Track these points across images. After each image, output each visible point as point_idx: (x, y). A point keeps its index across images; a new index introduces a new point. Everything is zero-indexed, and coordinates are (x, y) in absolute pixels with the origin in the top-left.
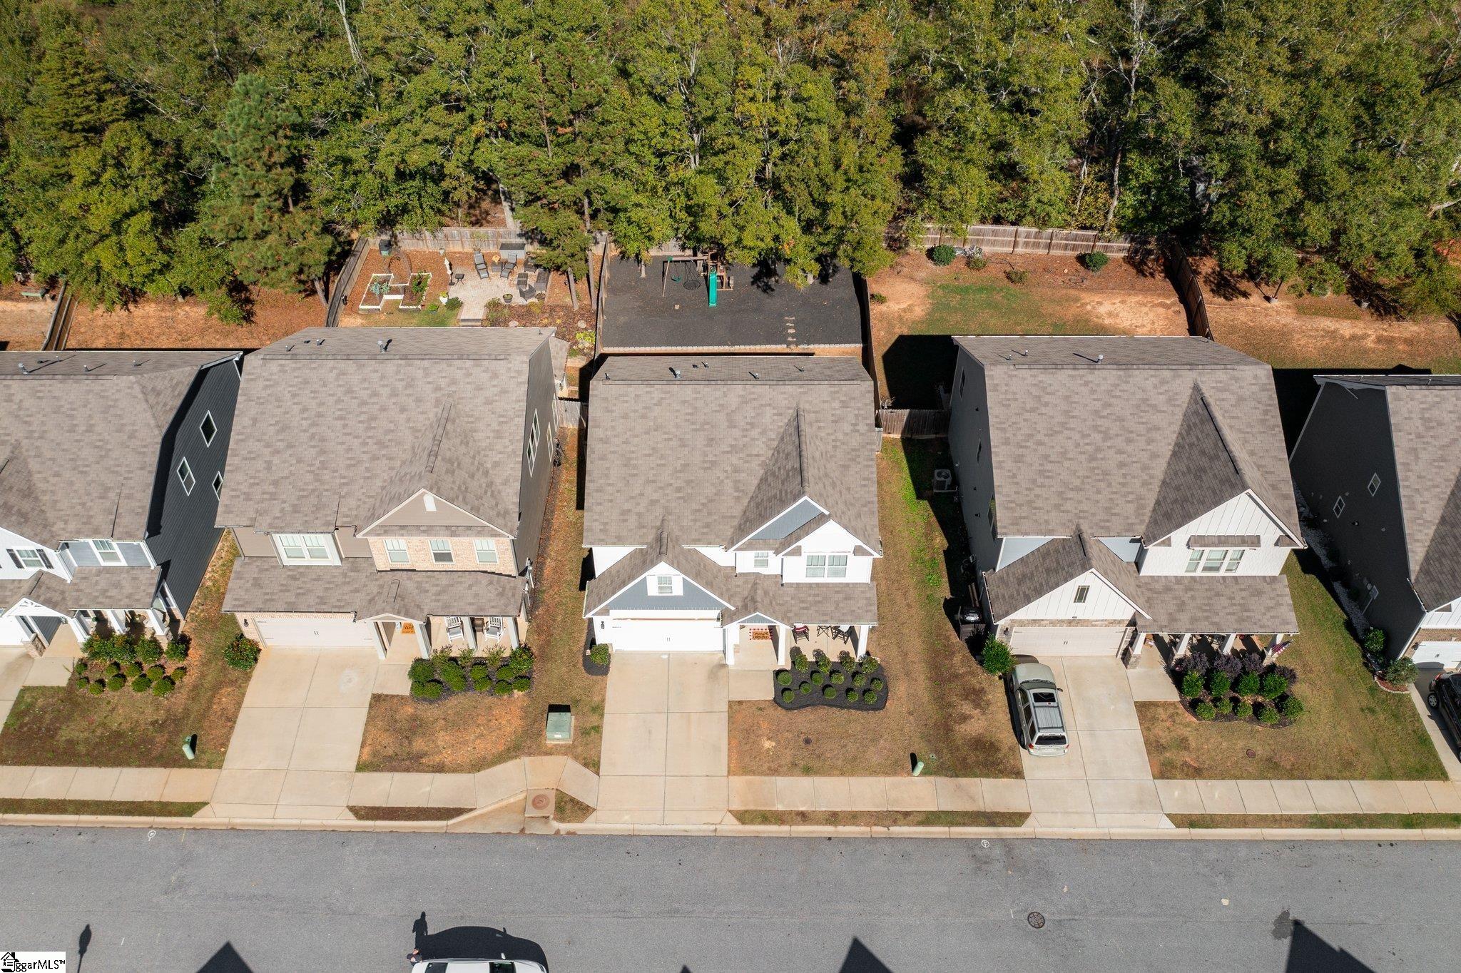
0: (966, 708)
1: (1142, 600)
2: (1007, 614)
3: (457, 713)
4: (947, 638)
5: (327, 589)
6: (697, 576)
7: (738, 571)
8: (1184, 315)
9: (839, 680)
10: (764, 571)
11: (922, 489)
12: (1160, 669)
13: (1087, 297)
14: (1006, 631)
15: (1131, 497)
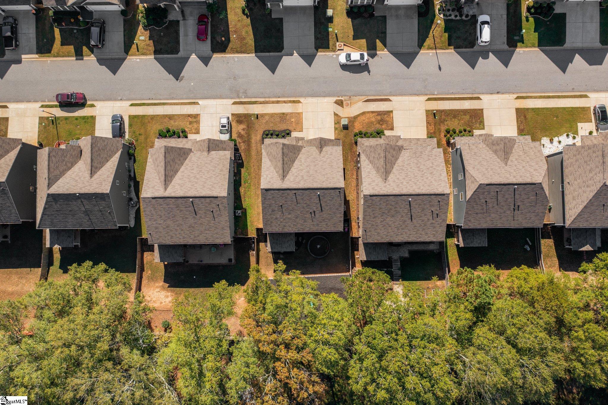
3: (371, 126)
15: (192, 161)
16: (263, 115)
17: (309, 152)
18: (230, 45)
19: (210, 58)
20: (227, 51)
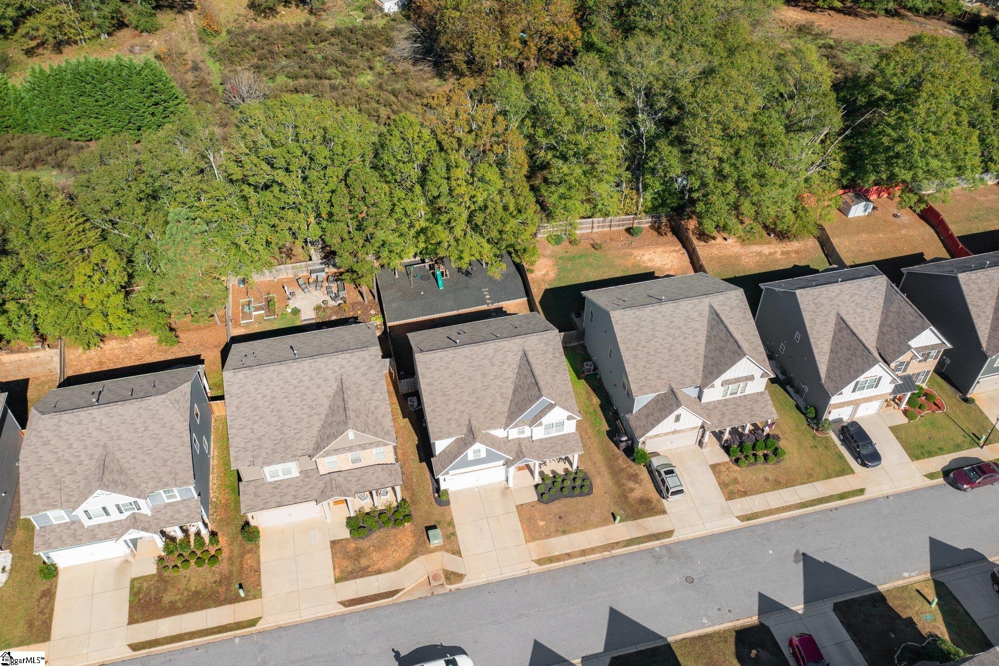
0: (632, 485)
1: (705, 416)
2: (644, 435)
3: (379, 542)
4: (613, 451)
5: (296, 491)
6: (493, 446)
7: (510, 438)
8: (686, 255)
9: (568, 483)
10: (522, 436)
11: (579, 373)
12: (717, 446)
13: (636, 252)
14: (644, 443)
15: (691, 366)
16: (604, 523)
17: (492, 419)
18: (732, 648)
19: (760, 613)
20: (734, 634)
